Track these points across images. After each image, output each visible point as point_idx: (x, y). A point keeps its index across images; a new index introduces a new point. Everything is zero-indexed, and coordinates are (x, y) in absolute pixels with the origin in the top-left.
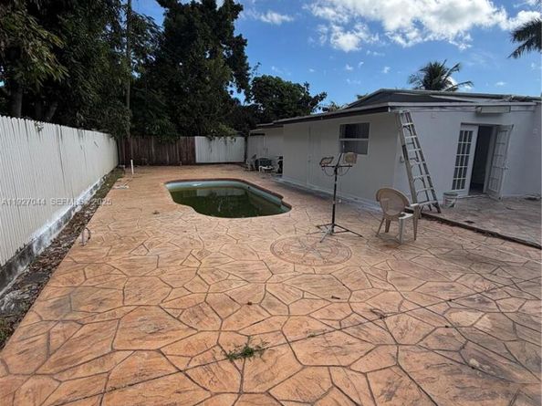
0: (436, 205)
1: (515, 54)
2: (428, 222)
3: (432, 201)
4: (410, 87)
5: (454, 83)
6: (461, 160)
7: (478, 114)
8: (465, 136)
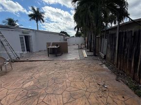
0: (18, 57)
1: (30, 20)
2: (16, 63)
3: (16, 57)
4: (4, 24)
5: (18, 25)
6: (22, 45)
7: (23, 33)
8: (21, 38)
